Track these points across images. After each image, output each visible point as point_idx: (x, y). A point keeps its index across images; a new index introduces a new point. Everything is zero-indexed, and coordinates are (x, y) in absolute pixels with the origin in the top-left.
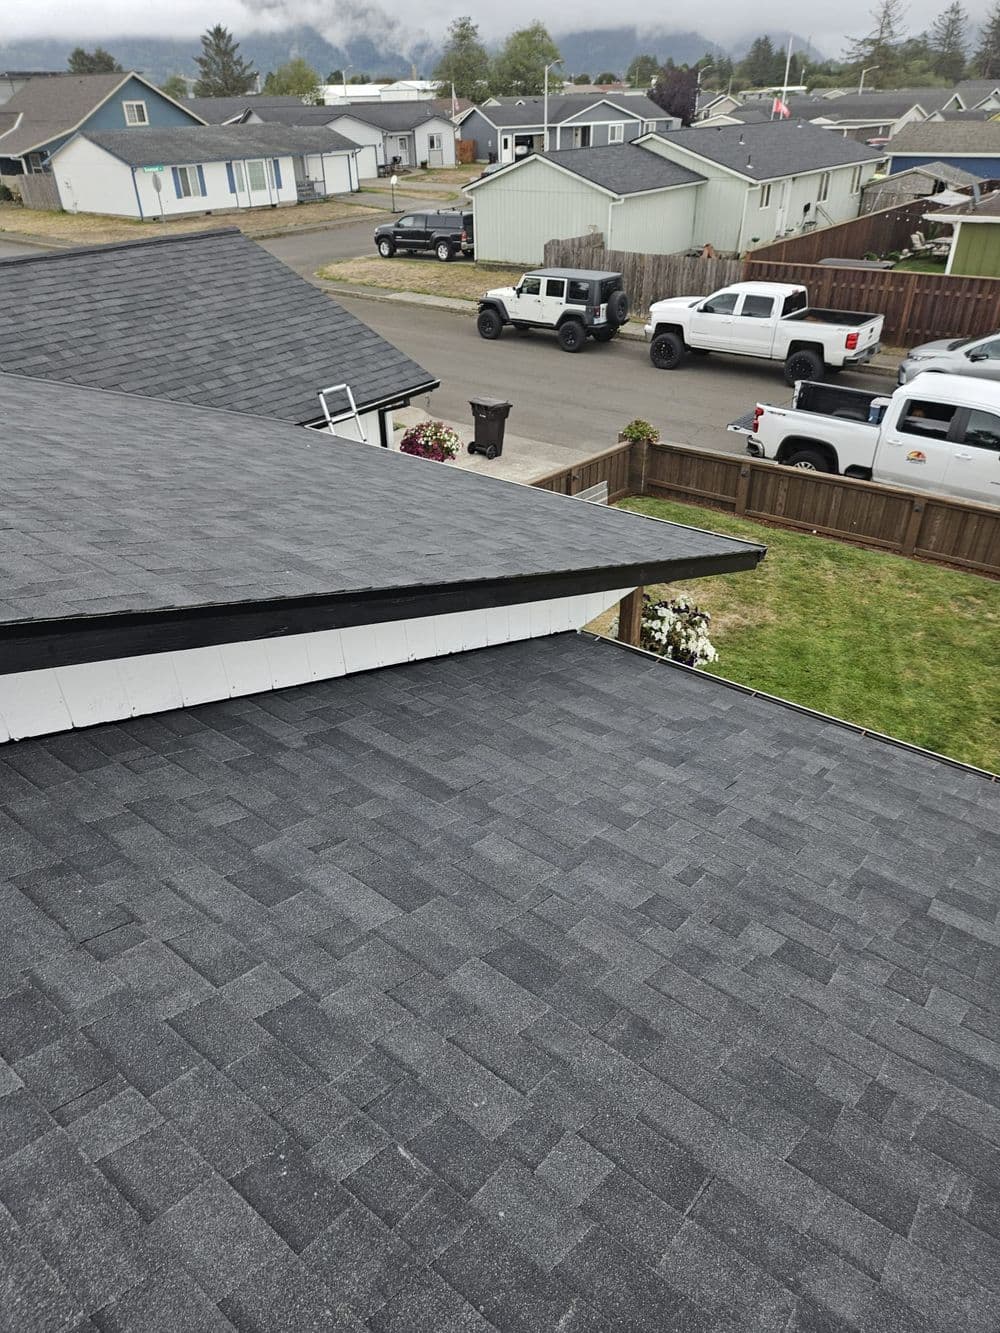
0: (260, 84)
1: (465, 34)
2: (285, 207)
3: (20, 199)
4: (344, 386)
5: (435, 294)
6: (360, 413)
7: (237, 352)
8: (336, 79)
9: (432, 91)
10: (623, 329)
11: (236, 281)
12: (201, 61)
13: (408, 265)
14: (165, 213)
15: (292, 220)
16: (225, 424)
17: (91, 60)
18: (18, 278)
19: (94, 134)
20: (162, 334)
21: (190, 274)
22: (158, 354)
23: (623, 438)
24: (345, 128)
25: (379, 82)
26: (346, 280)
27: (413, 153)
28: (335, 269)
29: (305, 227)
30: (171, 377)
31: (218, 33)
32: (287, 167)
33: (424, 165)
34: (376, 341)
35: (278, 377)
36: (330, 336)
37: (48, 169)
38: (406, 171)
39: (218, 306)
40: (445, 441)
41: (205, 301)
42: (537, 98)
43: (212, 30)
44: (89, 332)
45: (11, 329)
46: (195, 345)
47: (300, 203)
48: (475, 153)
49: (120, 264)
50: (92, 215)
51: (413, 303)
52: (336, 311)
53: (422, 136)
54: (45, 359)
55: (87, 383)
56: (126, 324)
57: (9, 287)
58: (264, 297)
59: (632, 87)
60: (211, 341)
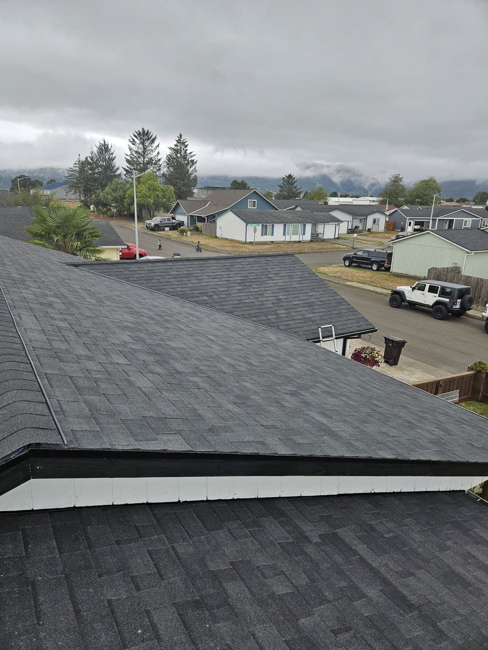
0: (302, 196)
1: (396, 180)
2: (304, 242)
3: (202, 231)
4: (331, 325)
5: (368, 284)
6: (336, 338)
7: (284, 304)
8: (334, 195)
9: (377, 201)
10: (468, 312)
11: (289, 274)
12: (280, 186)
13: (357, 271)
14: (255, 241)
15: (307, 248)
16: (276, 336)
17: (239, 184)
18: (203, 265)
19: (235, 210)
20: (254, 293)
21: (270, 270)
22: (251, 301)
23: (470, 369)
24: (336, 214)
25: (352, 197)
26: (327, 274)
27: (365, 224)
28: (323, 269)
29: (312, 251)
30: (254, 311)
31: (290, 177)
32: (309, 227)
33: (369, 230)
34: (348, 307)
35: (301, 317)
36: (328, 302)
37: (214, 222)
38: (360, 232)
39: (280, 284)
40: (376, 357)
41: (275, 281)
42: (428, 207)
43: (287, 176)
44: (226, 289)
45: (196, 285)
46: (267, 299)
47: (311, 241)
48: (394, 226)
49: (243, 263)
50: (227, 239)
51: (357, 287)
52: (331, 291)
53: (370, 219)
54: (206, 298)
55: (220, 310)
56: (241, 288)
57: (198, 269)
58: (299, 282)
59: (475, 204)
60: (274, 298)
